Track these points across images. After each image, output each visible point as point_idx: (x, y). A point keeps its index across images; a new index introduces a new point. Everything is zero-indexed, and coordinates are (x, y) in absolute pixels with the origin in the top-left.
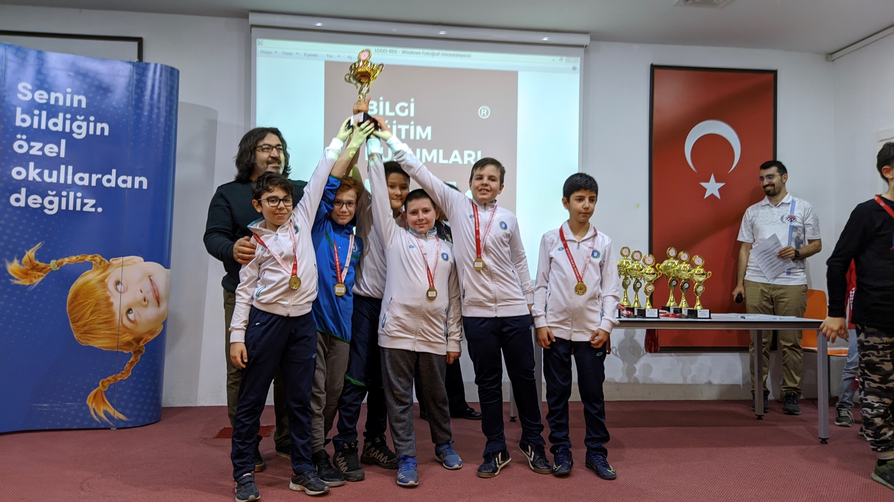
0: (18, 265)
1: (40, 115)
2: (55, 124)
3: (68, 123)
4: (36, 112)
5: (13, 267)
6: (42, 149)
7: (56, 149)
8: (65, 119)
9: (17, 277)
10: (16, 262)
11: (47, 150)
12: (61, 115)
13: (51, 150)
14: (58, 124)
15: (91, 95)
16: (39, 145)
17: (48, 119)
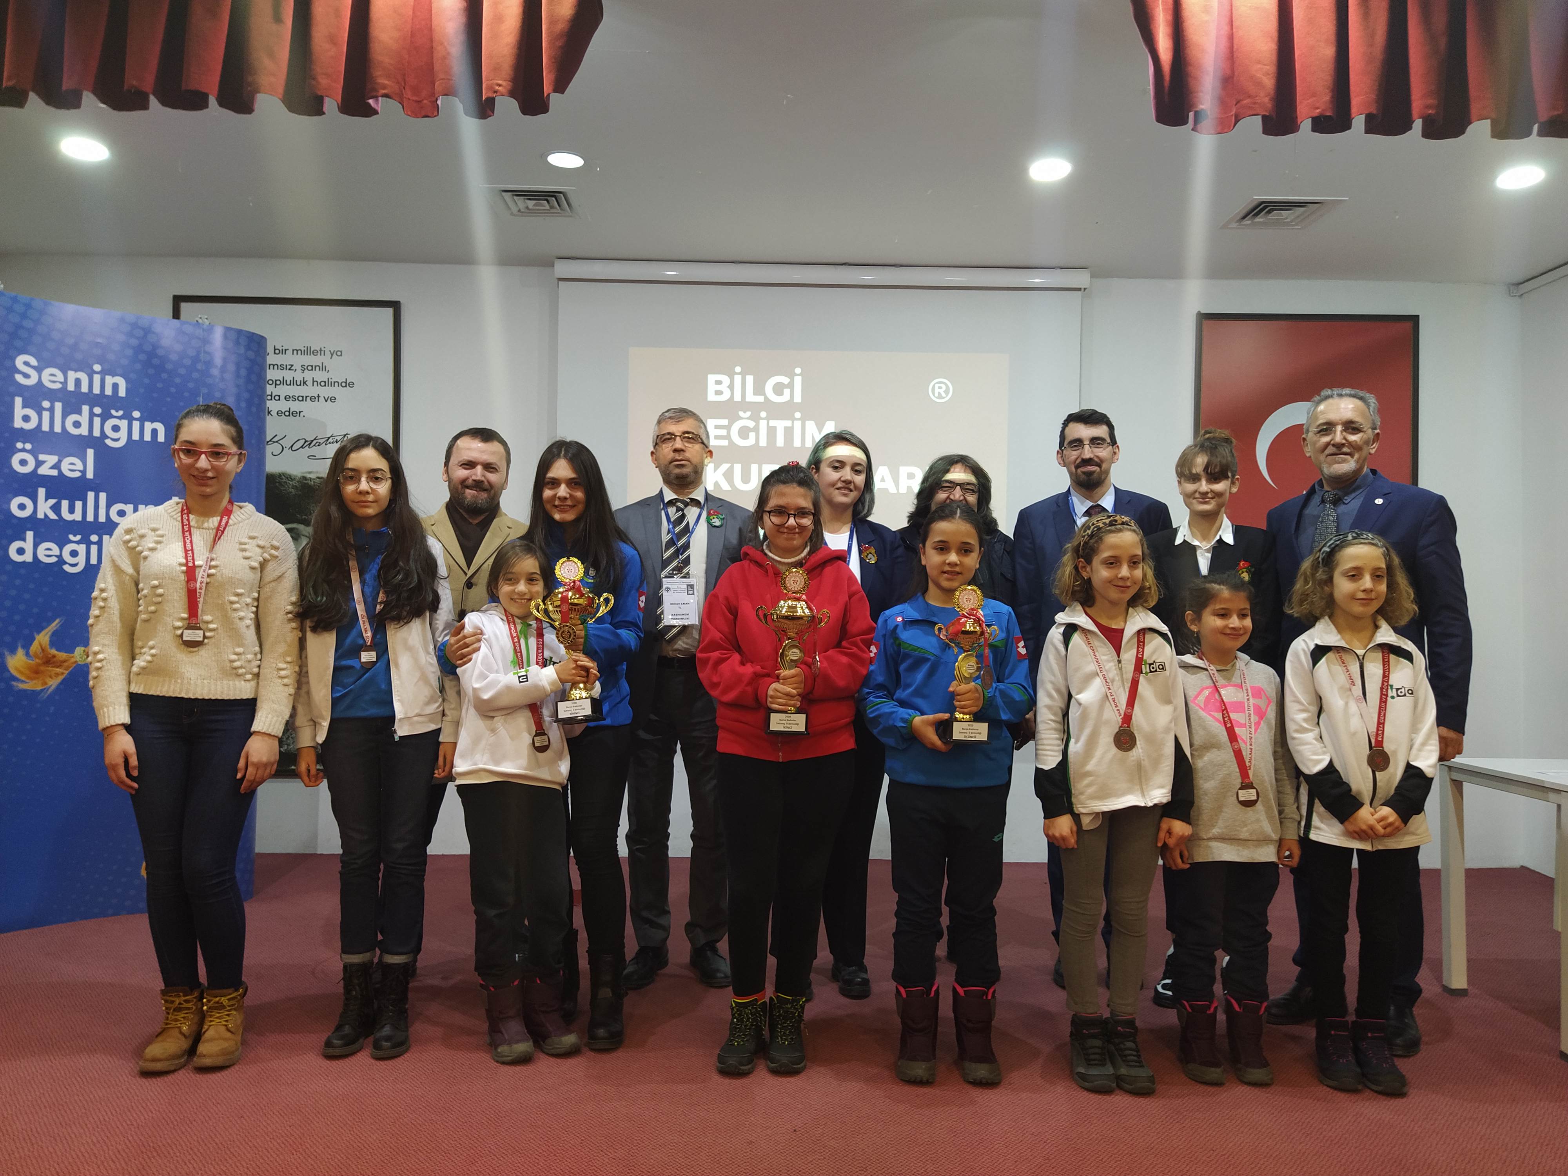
0: (24, 658)
1: (51, 410)
2: (77, 424)
3: (97, 421)
4: (46, 404)
5: (16, 661)
6: (57, 466)
7: (79, 466)
8: (92, 415)
9: (22, 678)
10: (20, 652)
11: (65, 466)
12: (85, 409)
13: (71, 467)
14: (80, 424)
15: (133, 376)
16: (52, 459)
17: (64, 416)
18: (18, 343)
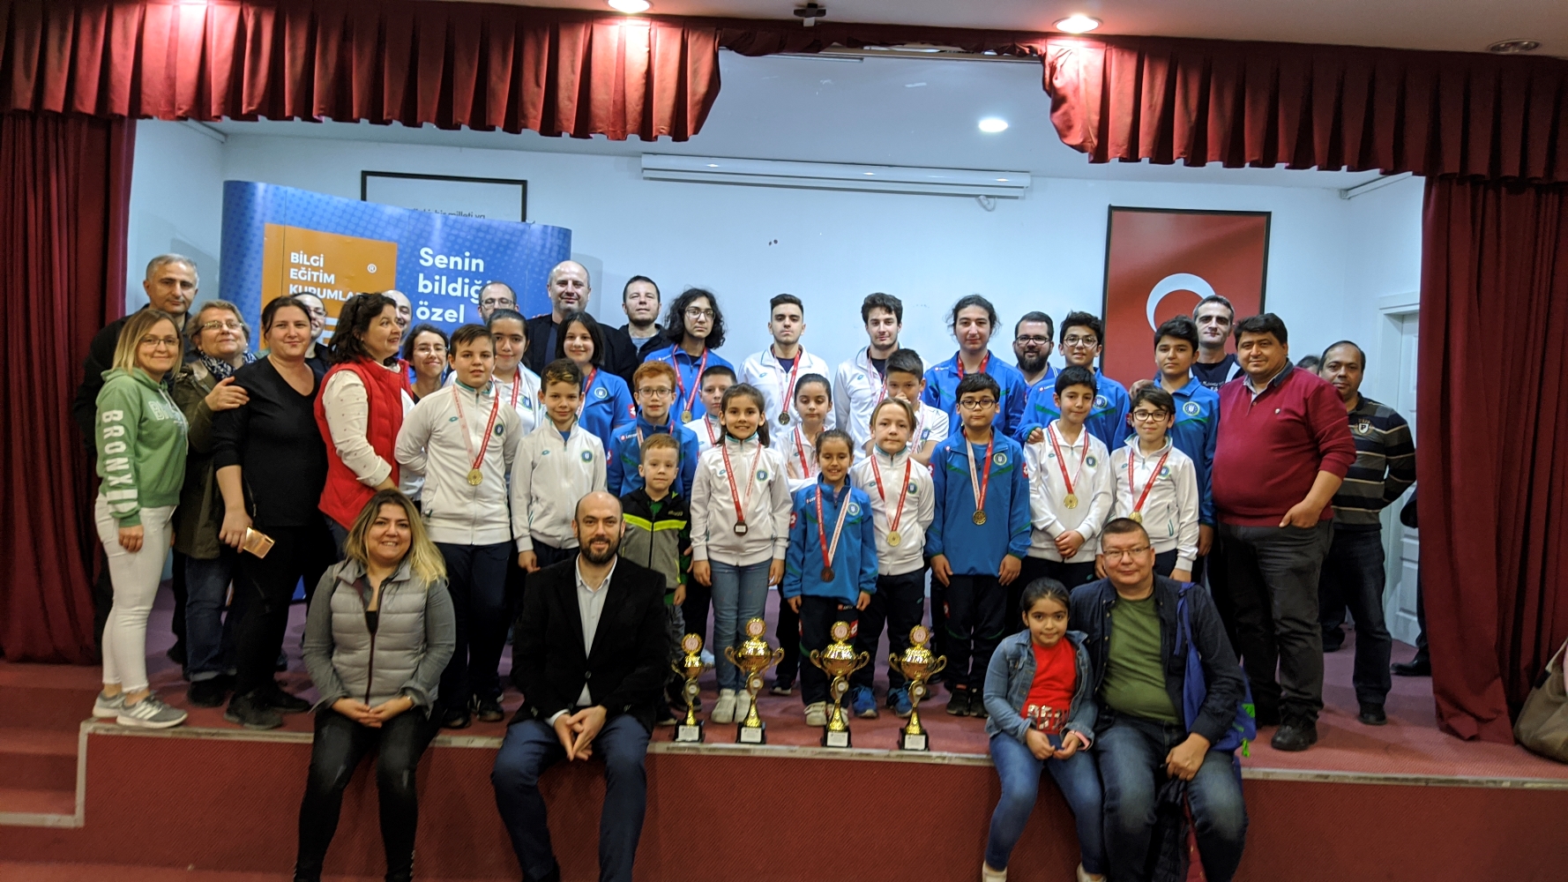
1: (440, 281)
2: (455, 290)
3: (466, 287)
4: (437, 277)
6: (442, 315)
7: (455, 315)
8: (464, 283)
11: (447, 315)
12: (460, 280)
13: (451, 315)
14: (457, 289)
15: (488, 259)
16: (439, 311)
17: (447, 285)
18: (422, 241)
